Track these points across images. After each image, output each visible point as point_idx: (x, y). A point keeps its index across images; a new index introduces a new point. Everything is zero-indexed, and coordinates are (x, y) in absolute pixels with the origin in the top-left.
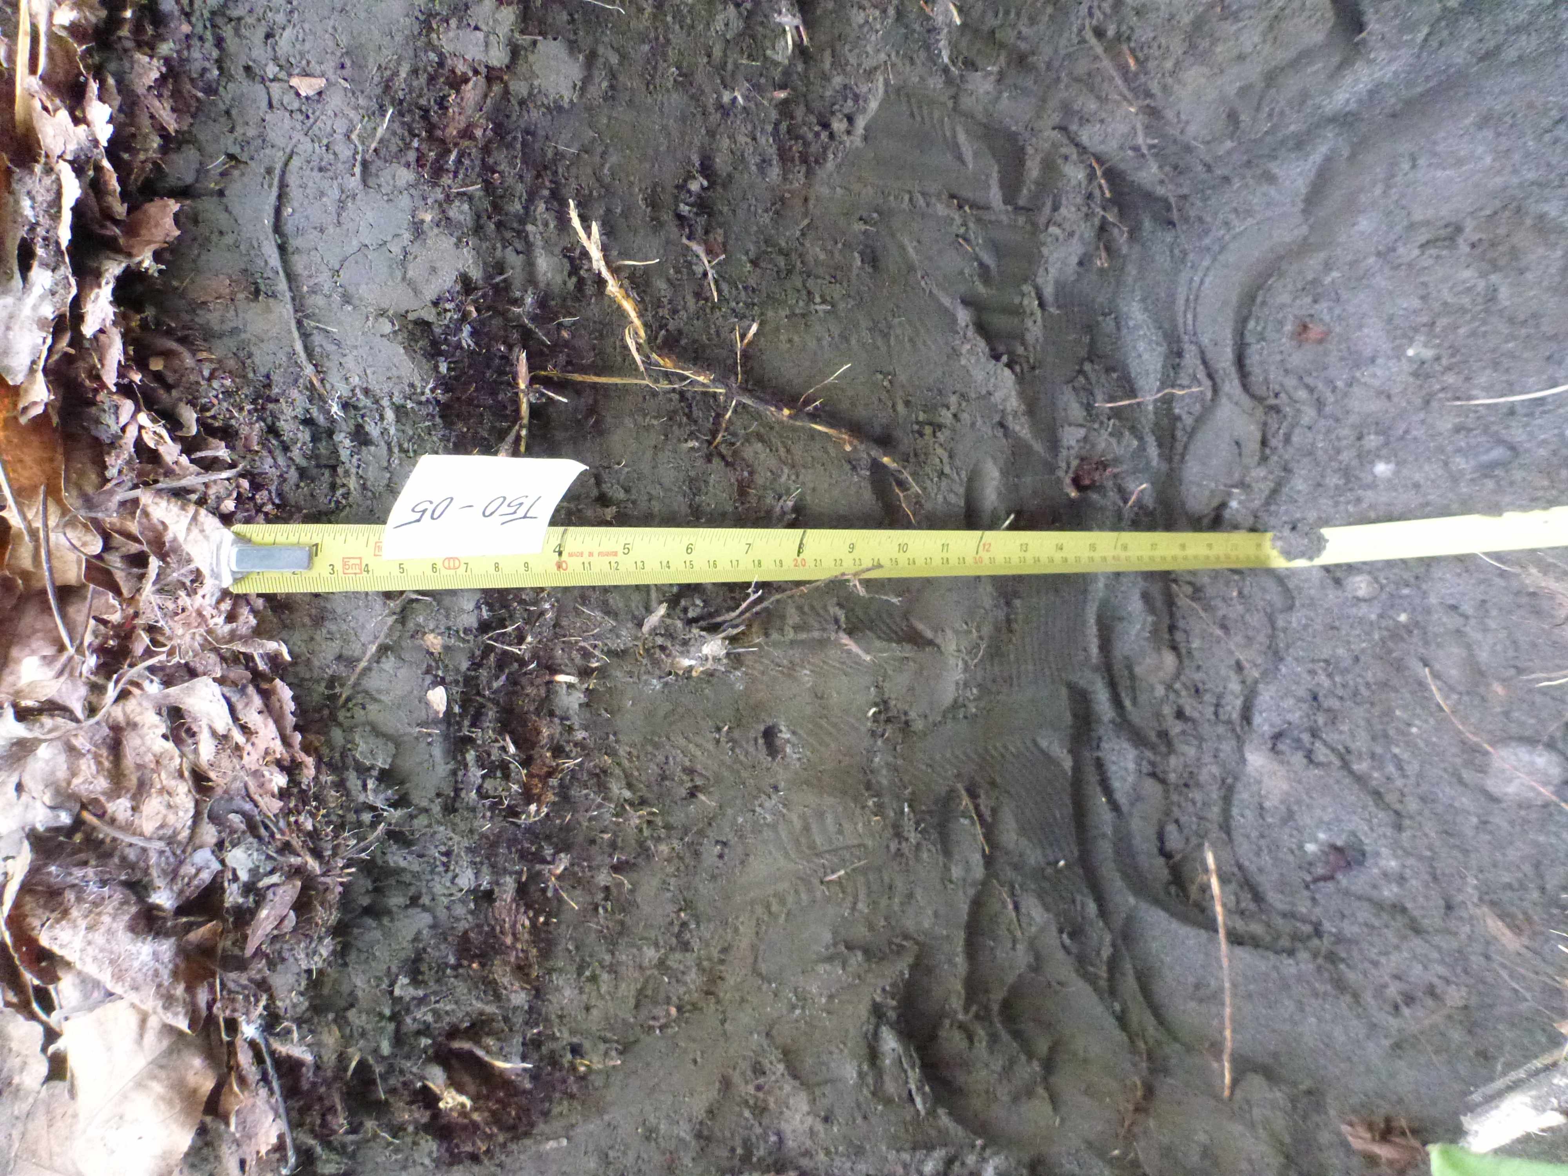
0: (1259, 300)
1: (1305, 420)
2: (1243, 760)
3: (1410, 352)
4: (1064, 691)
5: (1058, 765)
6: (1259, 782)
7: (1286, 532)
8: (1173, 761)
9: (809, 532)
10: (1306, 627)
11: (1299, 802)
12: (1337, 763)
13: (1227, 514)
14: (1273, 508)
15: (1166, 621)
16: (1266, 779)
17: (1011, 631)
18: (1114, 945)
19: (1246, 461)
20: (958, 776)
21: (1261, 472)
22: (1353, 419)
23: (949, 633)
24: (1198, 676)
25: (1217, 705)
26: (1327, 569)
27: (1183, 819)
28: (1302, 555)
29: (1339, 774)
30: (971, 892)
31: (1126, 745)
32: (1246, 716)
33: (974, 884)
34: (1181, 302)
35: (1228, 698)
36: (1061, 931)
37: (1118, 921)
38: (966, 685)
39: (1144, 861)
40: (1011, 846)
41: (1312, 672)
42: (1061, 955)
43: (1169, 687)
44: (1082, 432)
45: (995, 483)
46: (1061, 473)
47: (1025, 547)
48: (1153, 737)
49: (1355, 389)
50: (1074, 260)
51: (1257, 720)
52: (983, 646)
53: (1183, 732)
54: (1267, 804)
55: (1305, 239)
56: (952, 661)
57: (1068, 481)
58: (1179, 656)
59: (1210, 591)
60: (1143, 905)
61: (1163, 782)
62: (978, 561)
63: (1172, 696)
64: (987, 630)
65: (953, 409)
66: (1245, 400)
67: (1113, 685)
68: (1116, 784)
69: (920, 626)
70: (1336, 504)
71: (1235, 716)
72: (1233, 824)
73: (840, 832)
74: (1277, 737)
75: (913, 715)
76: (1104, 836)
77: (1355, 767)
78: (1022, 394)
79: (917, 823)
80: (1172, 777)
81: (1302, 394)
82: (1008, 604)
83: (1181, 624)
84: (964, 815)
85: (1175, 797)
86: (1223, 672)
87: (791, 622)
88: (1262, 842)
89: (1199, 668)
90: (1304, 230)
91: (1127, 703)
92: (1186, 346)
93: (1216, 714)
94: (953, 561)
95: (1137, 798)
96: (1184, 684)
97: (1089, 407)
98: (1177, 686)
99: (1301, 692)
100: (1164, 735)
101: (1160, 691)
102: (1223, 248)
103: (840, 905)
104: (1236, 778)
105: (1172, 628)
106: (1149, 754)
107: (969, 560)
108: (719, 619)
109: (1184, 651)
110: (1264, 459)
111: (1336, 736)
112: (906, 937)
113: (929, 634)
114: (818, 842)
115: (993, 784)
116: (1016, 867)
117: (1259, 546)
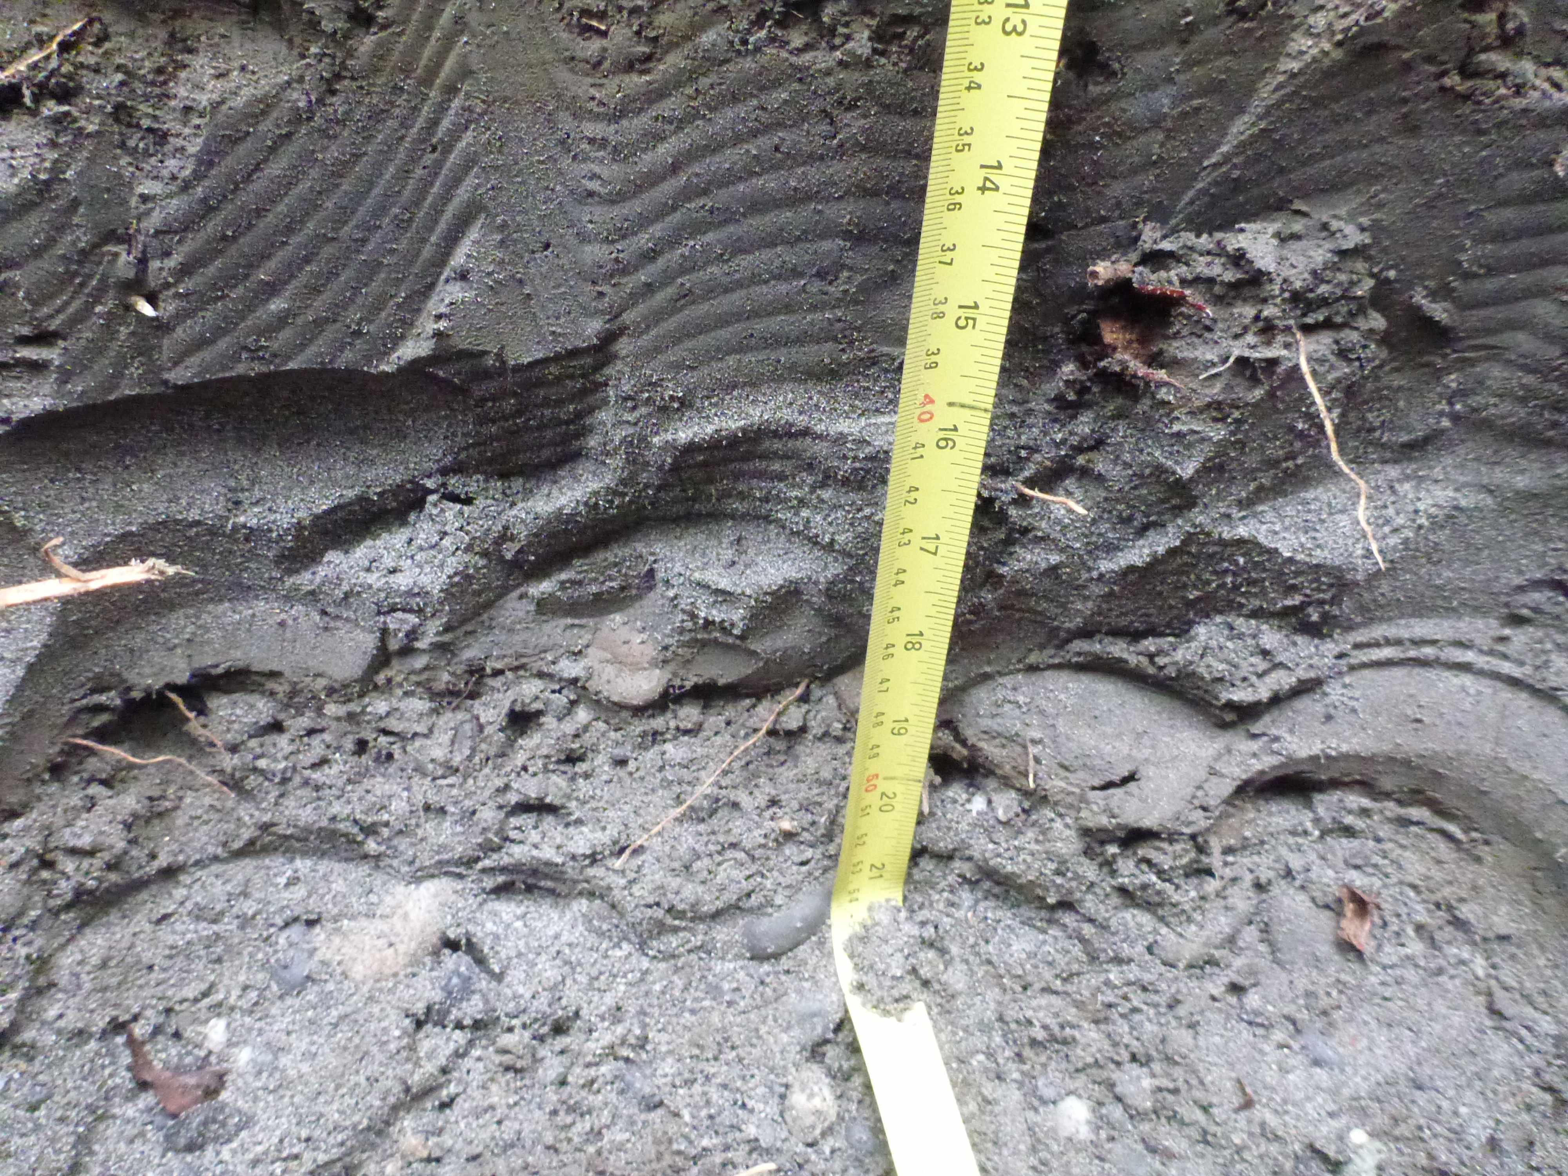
1: (1168, 935)
3: (1358, 1136)
6: (371, 914)
7: (912, 930)
8: (417, 706)
13: (958, 786)
14: (971, 891)
15: (724, 674)
16: (379, 925)
19: (1094, 802)
25: (541, 808)
27: (282, 738)
28: (863, 969)
31: (452, 566)
32: (515, 881)
34: (1420, 626)
35: (556, 831)
39: (180, 625)
41: (617, 1013)
43: (581, 692)
48: (470, 651)
51: (507, 911)
53: (480, 730)
54: (319, 934)
58: (652, 709)
59: (788, 771)
61: (368, 681)
63: (561, 700)
66: (1223, 787)
68: (358, 549)
71: (517, 853)
72: (276, 862)
74: (471, 948)
80: (378, 706)
81: (1220, 927)
83: (716, 715)
86: (615, 816)
88: (229, 925)
89: (621, 762)
91: (545, 585)
92: (1330, 648)
93: (524, 807)
95: (327, 614)
96: (586, 728)
99: (572, 996)
101: (572, 669)
104: (377, 861)
105: (706, 694)
106: (433, 631)
109: (658, 723)
110: (1095, 844)
117: (880, 874)
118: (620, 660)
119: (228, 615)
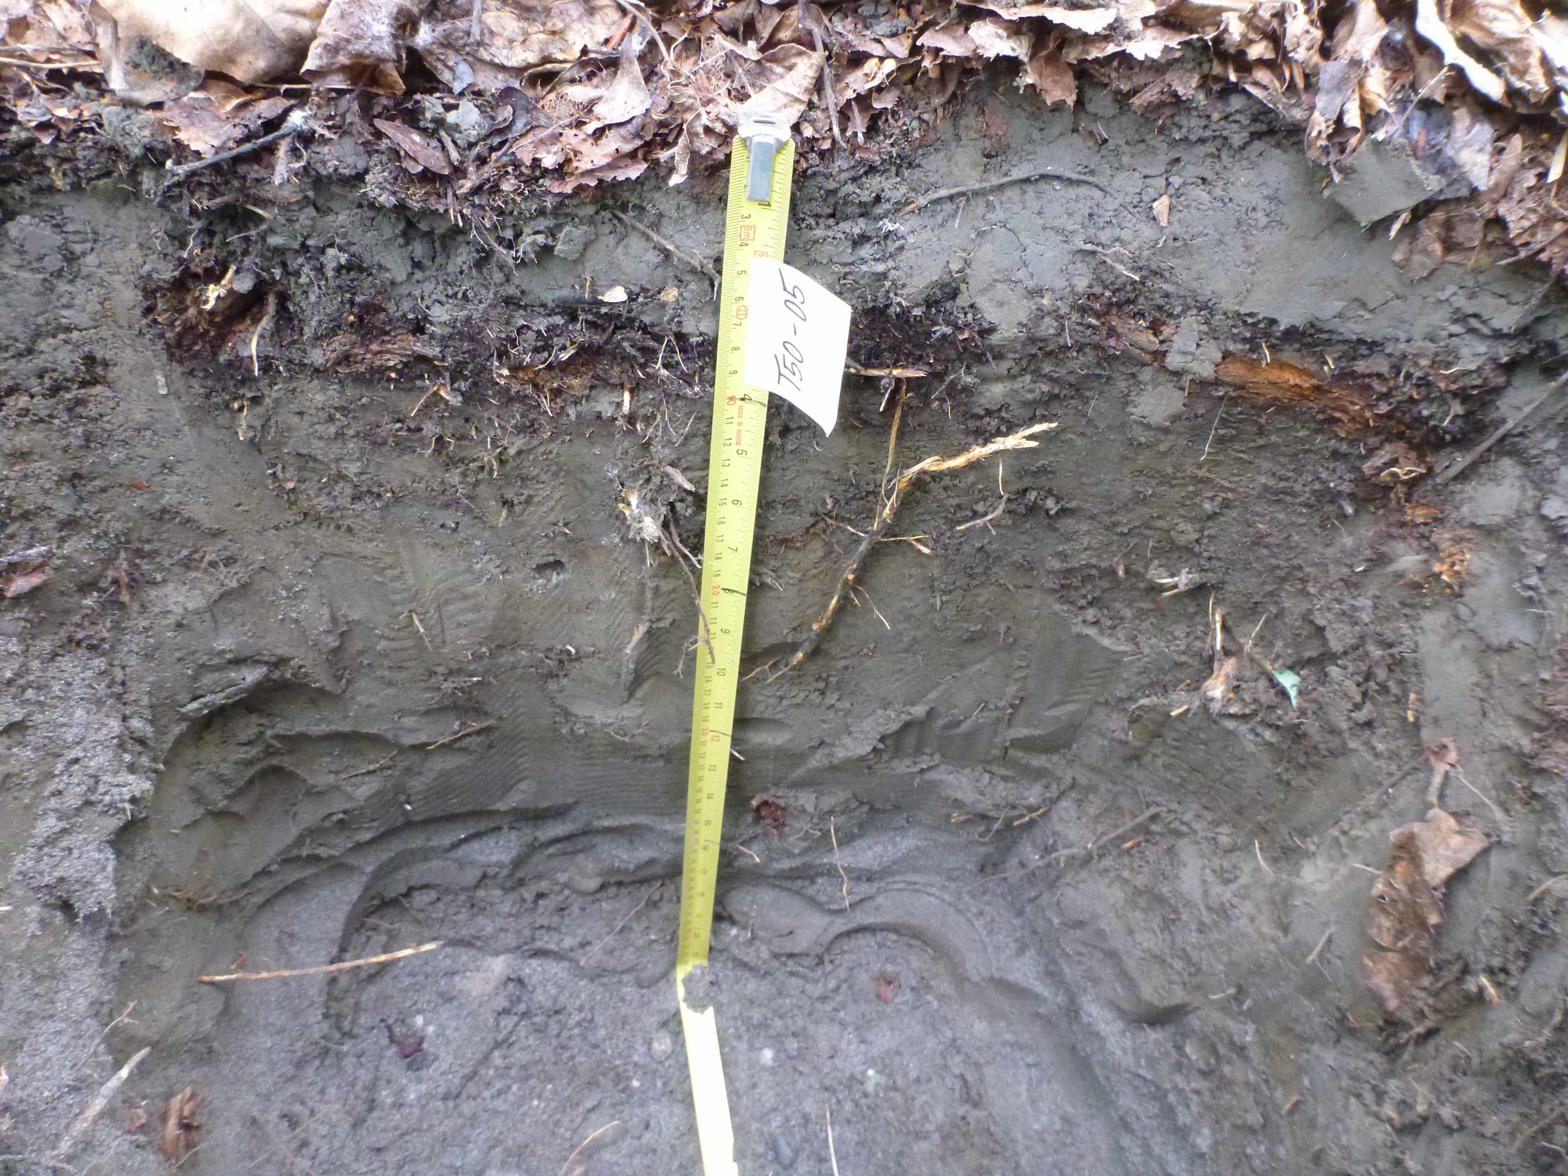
0: (914, 942)
1: (809, 987)
2: (497, 953)
3: (871, 1072)
4: (570, 800)
5: (500, 798)
6: (478, 969)
7: (710, 978)
8: (498, 892)
9: (744, 599)
10: (622, 999)
11: (461, 1006)
12: (500, 1038)
13: (724, 925)
14: (730, 965)
15: (627, 879)
16: (480, 975)
17: (636, 758)
18: (331, 857)
19: (776, 942)
20: (501, 718)
21: (765, 954)
22: (811, 1028)
23: (640, 711)
24: (575, 909)
25: (549, 928)
26: (677, 1014)
27: (441, 905)
28: (688, 993)
29: (490, 1040)
30: (389, 735)
31: (514, 853)
32: (538, 953)
33: (396, 736)
34: (915, 878)
35: (556, 937)
36: (345, 812)
37: (351, 860)
38: (587, 725)
39: (403, 873)
40: (428, 765)
41: (581, 1009)
42: (322, 812)
43: (566, 885)
44: (810, 809)
45: (770, 740)
46: (773, 791)
47: (713, 768)
48: (519, 874)
49: (837, 1028)
50: (959, 795)
51: (534, 963)
52: (627, 739)
53: (524, 900)
54: (457, 979)
55: (968, 979)
56: (613, 713)
57: (765, 797)
58: (596, 892)
59: (654, 914)
60: (364, 879)
61: (477, 886)
62: (704, 732)
63: (557, 888)
64: (640, 740)
65: (838, 705)
66: (830, 936)
67: (569, 838)
68: (475, 845)
69: (646, 686)
70: (735, 1019)
71: (539, 944)
73: (459, 625)
74: (520, 981)
75: (565, 681)
76: (429, 839)
77: (496, 1053)
78: (849, 760)
79: (462, 690)
80: (481, 893)
81: (832, 984)
82: (661, 756)
83: (624, 891)
84: (463, 724)
85: (463, 897)
86: (580, 931)
87: (663, 583)
88: (421, 978)
89: (583, 909)
90: (976, 978)
91: (551, 850)
92: (875, 885)
93: (542, 927)
94: (705, 712)
95: (461, 865)
96: (568, 898)
97: (831, 812)
98: (567, 892)
99: (562, 1000)
100: (521, 882)
101: (562, 878)
102: (960, 912)
103: (387, 626)
104: (480, 949)
105: (620, 884)
106: (505, 872)
107: (704, 725)
108: (673, 529)
109: (599, 895)
110: (776, 956)
111: (523, 1034)
112: (349, 682)
113: (640, 693)
114: (451, 608)
115: (490, 747)
116: (407, 769)
117: (696, 955)
118: (582, 873)
119: (422, 867)
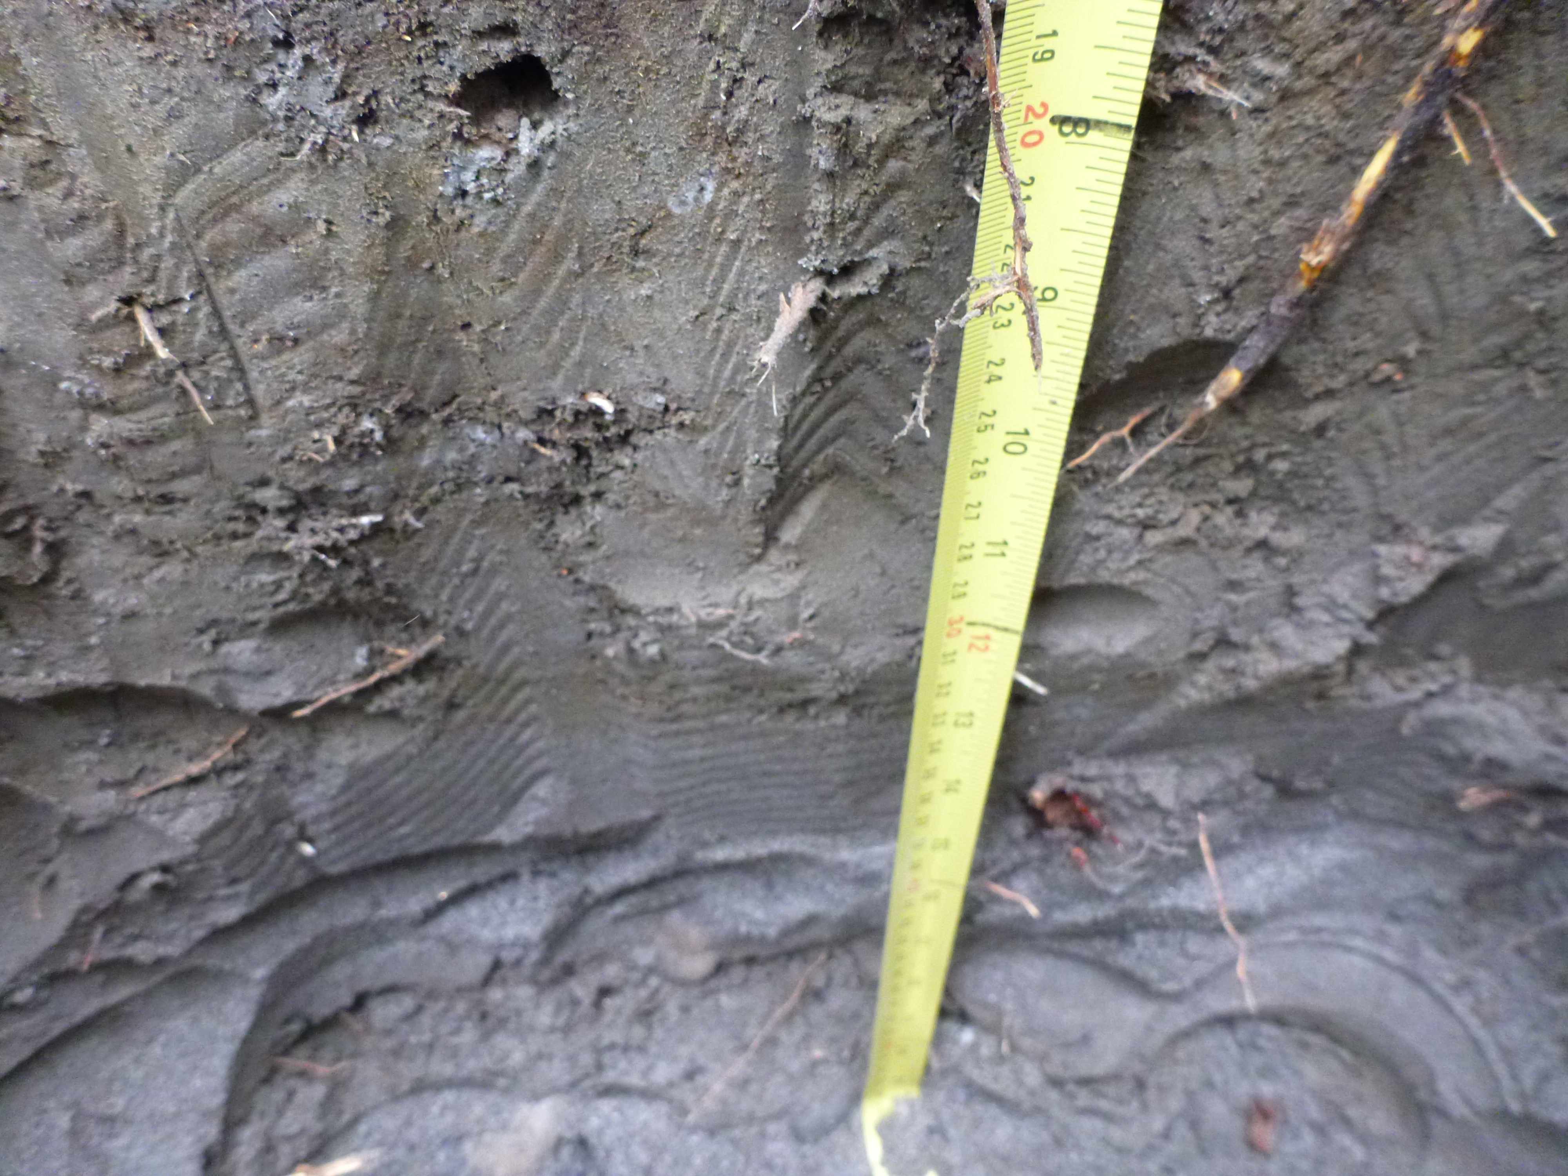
0: (1312, 1039)
1: (1117, 1134)
2: (536, 1097)
4: (645, 813)
5: (500, 818)
6: (504, 1127)
7: (924, 1120)
8: (524, 993)
9: (1125, 143)
10: (769, 1165)
13: (951, 1026)
14: (961, 1095)
15: (763, 952)
16: (510, 1137)
17: (782, 710)
18: (160, 962)
19: (1057, 1057)
20: (461, 632)
21: (1032, 1076)
23: (791, 581)
24: (672, 1009)
25: (626, 1049)
27: (425, 1020)
28: (889, 1149)
30: (205, 688)
31: (547, 920)
32: (609, 1091)
33: (222, 690)
34: (1319, 920)
35: (640, 1062)
36: (165, 869)
37: (213, 960)
38: (665, 630)
39: (341, 971)
40: (323, 755)
42: (119, 872)
43: (651, 970)
44: (1166, 800)
45: (1100, 644)
46: (1077, 768)
47: (967, 721)
48: (563, 956)
51: (606, 1106)
52: (763, 659)
53: (575, 1002)
54: (468, 1147)
56: (725, 593)
57: (1058, 780)
58: (705, 980)
59: (817, 1012)
60: (255, 993)
61: (487, 981)
62: (953, 627)
63: (636, 976)
64: (793, 660)
65: (1278, 538)
66: (1157, 1040)
67: (651, 883)
68: (473, 910)
69: (808, 509)
71: (610, 1076)
72: (426, 1096)
73: (278, 343)
74: (582, 1143)
75: (597, 512)
76: (377, 904)
79: (335, 550)
80: (495, 994)
81: (1158, 1124)
82: (842, 700)
83: (758, 972)
84: (373, 654)
85: (461, 1007)
86: (684, 1051)
89: (687, 1010)
91: (619, 908)
93: (612, 1047)
94: (963, 572)
95: (452, 947)
96: (657, 991)
97: (1205, 805)
98: (654, 981)
100: (569, 970)
101: (644, 956)
103: (83, 363)
104: (506, 1091)
105: (750, 961)
106: (534, 956)
107: (957, 609)
109: (713, 984)
110: (1056, 1082)
112: (55, 550)
113: (790, 533)
115: (451, 706)
116: (281, 769)
117: (900, 1081)
118: (681, 946)
119: (379, 955)
